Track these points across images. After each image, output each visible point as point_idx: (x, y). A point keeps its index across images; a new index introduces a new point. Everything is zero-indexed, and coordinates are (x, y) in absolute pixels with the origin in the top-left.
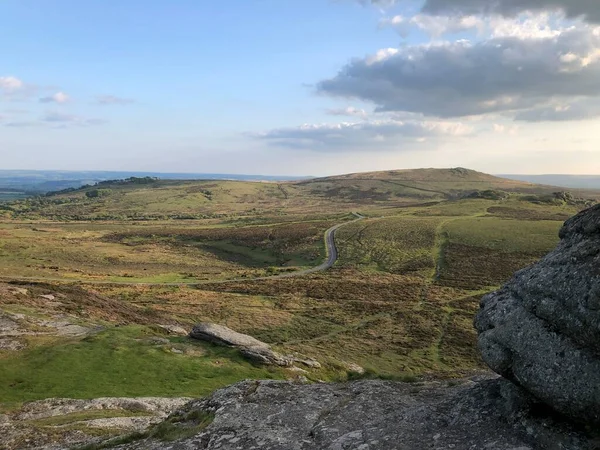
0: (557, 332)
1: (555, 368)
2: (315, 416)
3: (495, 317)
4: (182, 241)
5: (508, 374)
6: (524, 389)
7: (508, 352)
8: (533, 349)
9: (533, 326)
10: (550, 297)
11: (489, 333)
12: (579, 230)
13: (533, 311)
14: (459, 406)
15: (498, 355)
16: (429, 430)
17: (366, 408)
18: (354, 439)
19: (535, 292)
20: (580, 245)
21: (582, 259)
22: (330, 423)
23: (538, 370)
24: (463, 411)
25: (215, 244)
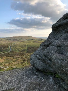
0: (39, 60)
1: (39, 65)
2: (7, 76)
3: (32, 58)
5: (34, 66)
6: (36, 68)
7: (34, 63)
8: (36, 62)
9: (36, 59)
10: (38, 55)
11: (31, 60)
12: (42, 45)
13: (36, 57)
14: (28, 71)
15: (32, 63)
16: (24, 76)
17: (15, 74)
18: (12, 79)
19: (37, 54)
20: (42, 47)
21: (42, 49)
22: (9, 77)
23: (37, 65)
24: (28, 72)
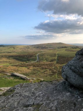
0: (74, 72)
1: (74, 79)
2: (34, 89)
3: (65, 70)
4: (9, 57)
5: (66, 80)
6: (69, 83)
7: (67, 76)
8: (70, 75)
9: (70, 71)
10: (73, 66)
11: (64, 73)
12: (78, 54)
13: (71, 69)
14: (59, 86)
15: (65, 77)
16: (54, 91)
17: (43, 87)
18: (40, 93)
19: (71, 65)
20: (78, 57)
21: (78, 59)
22: (36, 90)
23: (71, 79)
24: (60, 87)
25: (16, 57)
